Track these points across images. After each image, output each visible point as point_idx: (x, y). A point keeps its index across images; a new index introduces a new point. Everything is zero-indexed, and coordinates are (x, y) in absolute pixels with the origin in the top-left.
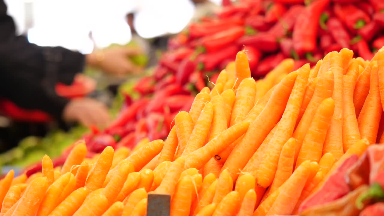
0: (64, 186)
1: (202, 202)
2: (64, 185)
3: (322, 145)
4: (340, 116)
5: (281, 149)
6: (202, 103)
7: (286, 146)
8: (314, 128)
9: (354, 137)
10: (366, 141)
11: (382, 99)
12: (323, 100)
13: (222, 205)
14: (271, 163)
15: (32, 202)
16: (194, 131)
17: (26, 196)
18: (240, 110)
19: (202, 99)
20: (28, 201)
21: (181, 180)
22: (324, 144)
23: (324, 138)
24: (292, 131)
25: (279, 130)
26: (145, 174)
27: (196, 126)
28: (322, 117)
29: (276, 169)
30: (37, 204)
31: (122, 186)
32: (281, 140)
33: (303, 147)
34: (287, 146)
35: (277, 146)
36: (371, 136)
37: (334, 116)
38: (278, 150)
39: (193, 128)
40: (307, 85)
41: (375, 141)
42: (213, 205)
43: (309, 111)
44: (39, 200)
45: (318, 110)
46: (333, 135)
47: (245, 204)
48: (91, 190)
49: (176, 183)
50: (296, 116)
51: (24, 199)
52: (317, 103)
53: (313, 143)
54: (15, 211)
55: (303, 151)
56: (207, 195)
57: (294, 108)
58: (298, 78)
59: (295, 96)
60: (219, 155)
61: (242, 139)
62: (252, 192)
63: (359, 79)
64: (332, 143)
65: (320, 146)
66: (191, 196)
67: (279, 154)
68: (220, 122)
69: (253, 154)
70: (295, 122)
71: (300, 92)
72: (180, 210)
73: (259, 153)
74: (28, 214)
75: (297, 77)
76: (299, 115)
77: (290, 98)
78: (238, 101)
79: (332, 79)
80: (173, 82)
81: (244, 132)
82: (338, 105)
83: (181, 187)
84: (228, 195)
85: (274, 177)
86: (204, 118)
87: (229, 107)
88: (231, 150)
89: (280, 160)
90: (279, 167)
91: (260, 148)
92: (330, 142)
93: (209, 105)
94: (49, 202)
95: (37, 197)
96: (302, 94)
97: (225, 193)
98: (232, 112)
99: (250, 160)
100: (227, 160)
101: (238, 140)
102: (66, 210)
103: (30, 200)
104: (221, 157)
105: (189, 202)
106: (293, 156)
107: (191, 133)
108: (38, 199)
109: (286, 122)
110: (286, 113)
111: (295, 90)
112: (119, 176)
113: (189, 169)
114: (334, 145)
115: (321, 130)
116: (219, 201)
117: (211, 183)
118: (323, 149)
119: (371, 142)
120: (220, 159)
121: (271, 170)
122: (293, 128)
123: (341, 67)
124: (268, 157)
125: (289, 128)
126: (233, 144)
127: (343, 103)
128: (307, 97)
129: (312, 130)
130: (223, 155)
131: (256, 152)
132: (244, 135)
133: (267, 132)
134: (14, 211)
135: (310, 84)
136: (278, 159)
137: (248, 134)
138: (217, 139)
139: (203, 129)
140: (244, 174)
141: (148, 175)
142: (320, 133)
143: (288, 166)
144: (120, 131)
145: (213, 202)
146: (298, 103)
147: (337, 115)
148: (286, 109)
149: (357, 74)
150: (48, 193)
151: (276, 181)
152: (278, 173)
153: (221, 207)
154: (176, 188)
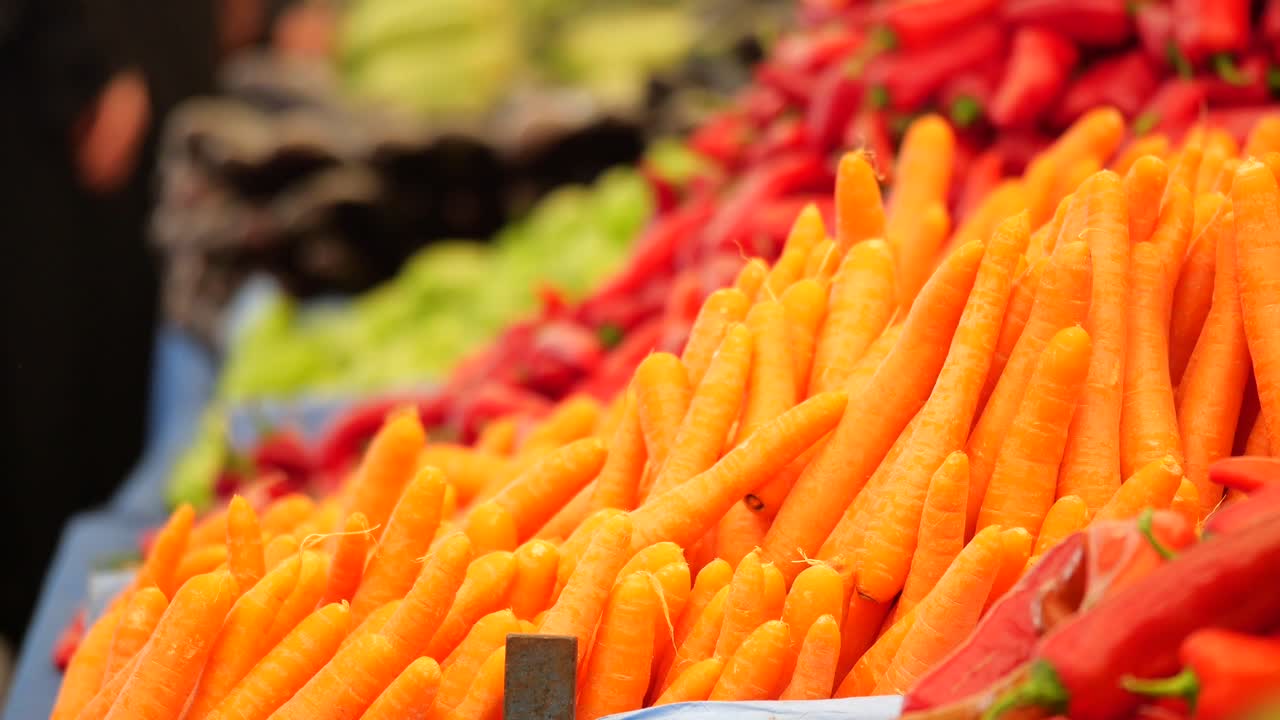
0: (281, 599)
1: (689, 647)
2: (281, 595)
3: (1055, 470)
4: (1114, 379)
5: (926, 486)
6: (721, 326)
7: (940, 477)
8: (1026, 420)
9: (1154, 443)
10: (1170, 465)
11: (1246, 322)
12: (1055, 332)
13: (739, 662)
14: (899, 528)
15: (182, 650)
16: (689, 418)
17: (163, 632)
18: (838, 343)
19: (724, 310)
20: (169, 647)
21: (619, 586)
22: (1062, 467)
23: (1060, 450)
24: (967, 427)
25: (925, 424)
26: (530, 555)
27: (698, 401)
28: (1052, 385)
29: (913, 545)
30: (197, 657)
31: (448, 603)
32: (929, 454)
33: (995, 476)
34: (942, 477)
35: (917, 474)
36: (1215, 436)
37: (1090, 377)
38: (919, 488)
39: (687, 407)
40: (1015, 281)
41: (1230, 449)
42: (715, 661)
43: (1016, 365)
44: (201, 644)
45: (1040, 366)
46: (1089, 438)
47: (805, 660)
48: (376, 603)
49: (603, 594)
50: (978, 381)
51: (157, 642)
52: (1039, 341)
53: (1025, 464)
54: (132, 677)
55: (995, 490)
56: (702, 626)
57: (971, 356)
58: (984, 262)
59: (976, 319)
60: (757, 496)
61: (824, 444)
62: (827, 623)
63: (1194, 253)
64: (1086, 463)
65: (1046, 474)
66: (651, 636)
67: (922, 498)
68: (774, 385)
69: (857, 491)
70: (974, 398)
71: (990, 304)
72: (616, 676)
73: (870, 491)
74: (168, 686)
75: (981, 259)
76: (987, 380)
77: (960, 324)
78: (833, 316)
79: (1084, 268)
80: (798, 145)
81: (830, 424)
82: (1107, 343)
83: (620, 606)
84: (757, 632)
85: (906, 569)
86: (720, 375)
87: (803, 334)
88: (794, 478)
89: (924, 519)
90: (921, 542)
91: (876, 475)
92: (1080, 460)
93: (739, 331)
94: (236, 649)
95: (197, 636)
96: (996, 311)
97: (750, 625)
98: (814, 349)
99: (847, 513)
100: (780, 513)
101: (812, 448)
102: (284, 674)
103: (175, 646)
104: (765, 502)
105: (647, 651)
106: (965, 508)
107: (680, 421)
108: (198, 641)
109: (947, 401)
110: (947, 370)
111: (975, 300)
112: (439, 573)
113: (655, 546)
114: (1090, 469)
115: (1051, 426)
116: (733, 649)
117: (717, 588)
118: (1058, 482)
119: (1214, 453)
120: (761, 506)
121: (899, 549)
122: (969, 418)
123: (1120, 221)
124: (889, 509)
125: (954, 419)
126: (800, 460)
127: (1129, 335)
128: (1014, 319)
129: (1021, 425)
130: (768, 495)
131: (865, 489)
132: (830, 433)
133: (897, 427)
134: (128, 677)
135: (1025, 280)
136: (919, 514)
137: (842, 432)
138: (747, 447)
139: (717, 411)
140: (810, 566)
141: (539, 559)
142: (1046, 435)
143: (948, 537)
144: (623, 309)
145: (715, 653)
146: (985, 340)
147: (1105, 372)
148: (949, 360)
149: (1187, 235)
150: (232, 622)
151: (913, 582)
152: (921, 557)
153: (735, 670)
154: (604, 607)
